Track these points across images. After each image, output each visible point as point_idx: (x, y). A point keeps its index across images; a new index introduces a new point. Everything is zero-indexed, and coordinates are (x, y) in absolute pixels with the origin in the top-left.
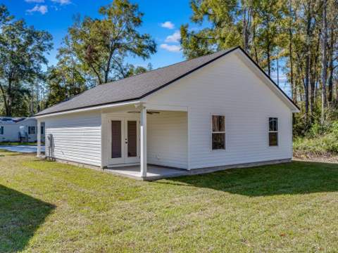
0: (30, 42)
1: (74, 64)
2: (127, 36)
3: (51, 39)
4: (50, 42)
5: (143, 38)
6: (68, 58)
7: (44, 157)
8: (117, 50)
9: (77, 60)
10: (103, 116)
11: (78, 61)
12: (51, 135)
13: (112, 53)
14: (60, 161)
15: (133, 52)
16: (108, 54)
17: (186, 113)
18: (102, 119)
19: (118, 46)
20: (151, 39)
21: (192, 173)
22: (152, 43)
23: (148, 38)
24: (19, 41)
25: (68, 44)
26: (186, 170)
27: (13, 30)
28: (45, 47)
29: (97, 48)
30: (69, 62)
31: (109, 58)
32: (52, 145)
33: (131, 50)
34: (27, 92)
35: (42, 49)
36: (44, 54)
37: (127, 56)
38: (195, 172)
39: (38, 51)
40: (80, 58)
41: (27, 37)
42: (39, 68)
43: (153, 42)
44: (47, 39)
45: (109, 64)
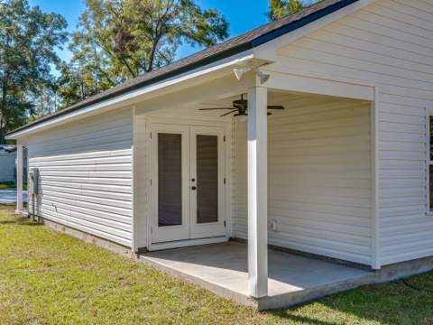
0: (33, 30)
1: (98, 59)
2: (181, 14)
3: (65, 26)
4: (64, 30)
5: (206, 15)
6: (88, 50)
7: (25, 213)
8: (165, 37)
9: (102, 53)
10: (138, 120)
11: (104, 56)
12: (37, 171)
13: (156, 43)
14: (51, 225)
15: (190, 37)
16: (151, 45)
17: (368, 105)
18: (136, 130)
19: (166, 30)
20: (220, 16)
21: (384, 278)
22: (221, 23)
23: (214, 16)
24: (18, 29)
25: (88, 28)
26: (367, 268)
27: (10, 14)
28: (57, 39)
29: (134, 33)
30: (90, 57)
31: (152, 52)
32: (37, 191)
33: (187, 35)
34: (29, 106)
35: (52, 42)
36: (55, 49)
37: (181, 43)
38: (390, 274)
39: (46, 46)
40: (107, 50)
41: (30, 24)
42: (46, 70)
43: (223, 21)
44: (59, 27)
45: (152, 59)
